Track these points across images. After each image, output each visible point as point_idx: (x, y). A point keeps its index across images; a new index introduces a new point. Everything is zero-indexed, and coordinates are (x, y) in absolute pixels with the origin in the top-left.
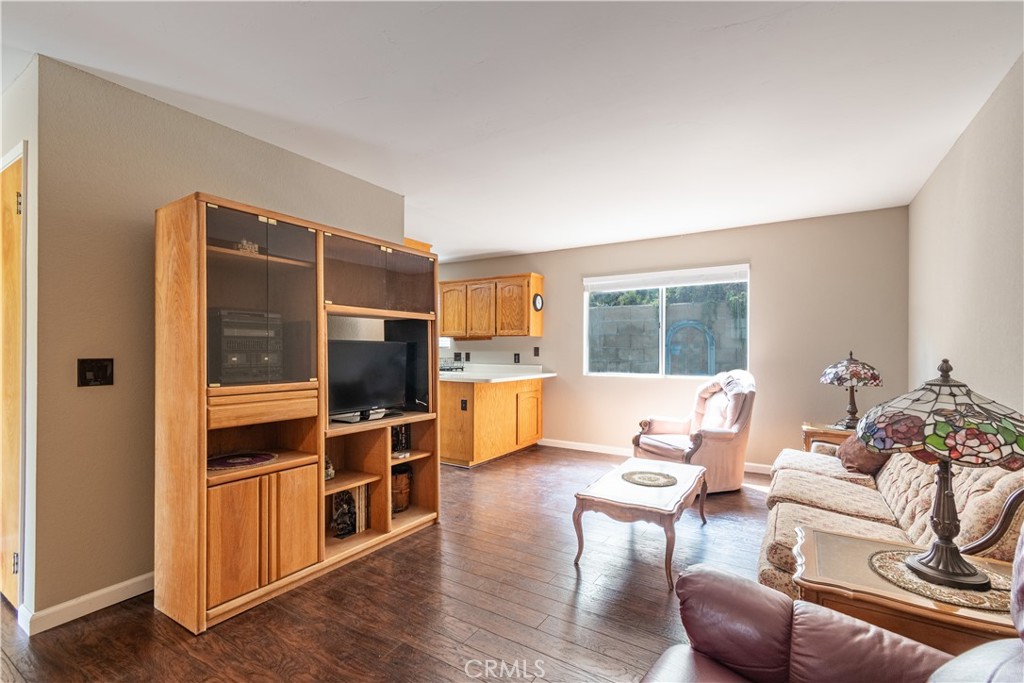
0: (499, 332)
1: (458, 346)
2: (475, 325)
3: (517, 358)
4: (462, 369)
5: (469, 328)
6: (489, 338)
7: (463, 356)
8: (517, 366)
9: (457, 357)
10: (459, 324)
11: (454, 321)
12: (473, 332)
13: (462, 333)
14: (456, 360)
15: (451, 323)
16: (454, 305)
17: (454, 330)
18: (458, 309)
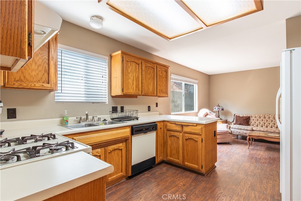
0: (158, 94)
2: (146, 89)
5: (143, 90)
7: (119, 109)
9: (115, 110)
11: (133, 84)
12: (146, 93)
13: (139, 93)
14: (113, 112)
15: (131, 85)
16: (133, 72)
17: (133, 90)
18: (136, 76)
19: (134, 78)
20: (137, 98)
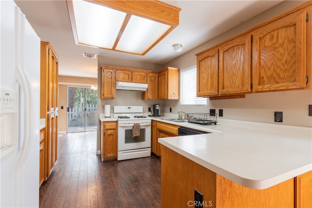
0: (256, 87)
1: (213, 104)
2: (227, 83)
3: (278, 117)
4: (215, 123)
5: (221, 87)
6: (242, 96)
7: (217, 112)
8: (278, 126)
9: (212, 112)
10: (212, 85)
11: (207, 83)
12: (224, 91)
13: (214, 92)
14: (211, 115)
15: (205, 85)
16: (208, 70)
17: (208, 90)
18: (211, 72)
19: (208, 75)
20: (244, 97)
